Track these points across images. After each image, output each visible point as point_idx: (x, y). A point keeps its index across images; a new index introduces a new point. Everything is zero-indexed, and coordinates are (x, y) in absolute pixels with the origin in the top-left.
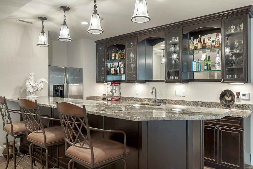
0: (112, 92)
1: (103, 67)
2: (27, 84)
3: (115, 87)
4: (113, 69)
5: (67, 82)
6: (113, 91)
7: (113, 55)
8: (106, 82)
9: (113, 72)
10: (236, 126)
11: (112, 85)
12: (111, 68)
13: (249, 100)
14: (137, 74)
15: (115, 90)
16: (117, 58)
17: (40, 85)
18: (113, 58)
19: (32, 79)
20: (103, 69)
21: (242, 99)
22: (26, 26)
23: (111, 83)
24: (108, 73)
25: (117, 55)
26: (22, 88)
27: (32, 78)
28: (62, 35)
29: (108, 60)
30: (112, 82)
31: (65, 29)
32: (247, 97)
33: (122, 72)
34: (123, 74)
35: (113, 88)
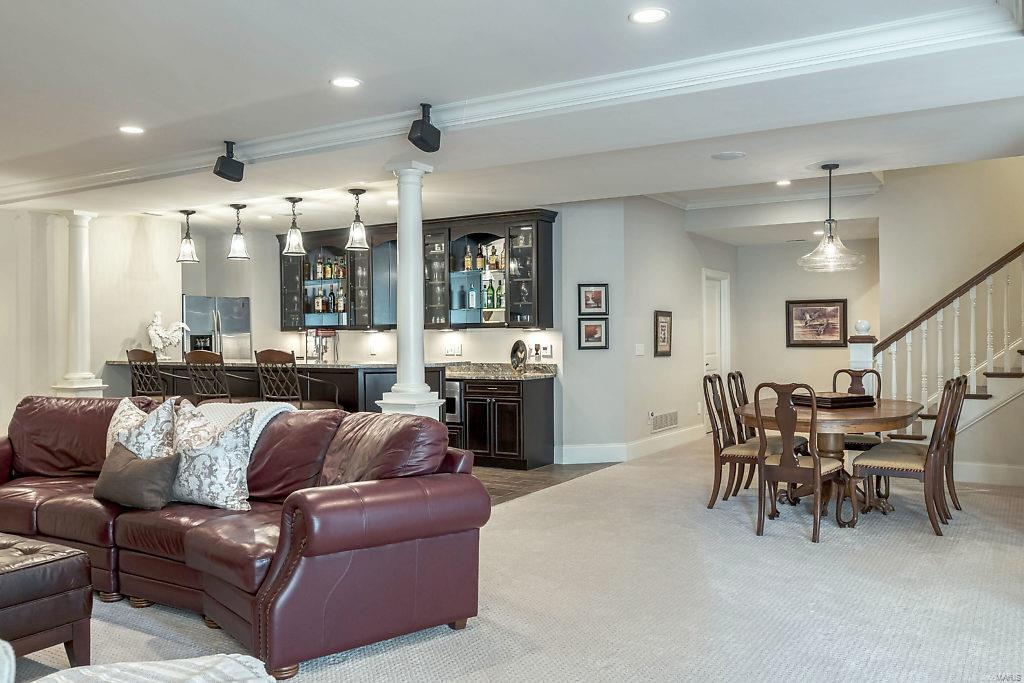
0: (318, 350)
1: (296, 294)
2: (152, 332)
3: (324, 340)
4: (320, 300)
5: (218, 330)
6: (321, 350)
7: (319, 268)
8: (306, 328)
9: (319, 307)
10: (513, 394)
11: (317, 335)
12: (314, 297)
13: (551, 356)
14: (370, 311)
15: (325, 347)
16: (329, 276)
17: (175, 334)
18: (320, 275)
19: (158, 323)
20: (296, 299)
21: (544, 356)
22: (142, 218)
23: (317, 333)
24: (309, 308)
25: (328, 269)
26: (134, 342)
27: (158, 321)
28: (235, 252)
29: (309, 279)
30: (317, 328)
31: (238, 241)
32: (548, 353)
33: (341, 308)
34: (344, 311)
35: (321, 342)
